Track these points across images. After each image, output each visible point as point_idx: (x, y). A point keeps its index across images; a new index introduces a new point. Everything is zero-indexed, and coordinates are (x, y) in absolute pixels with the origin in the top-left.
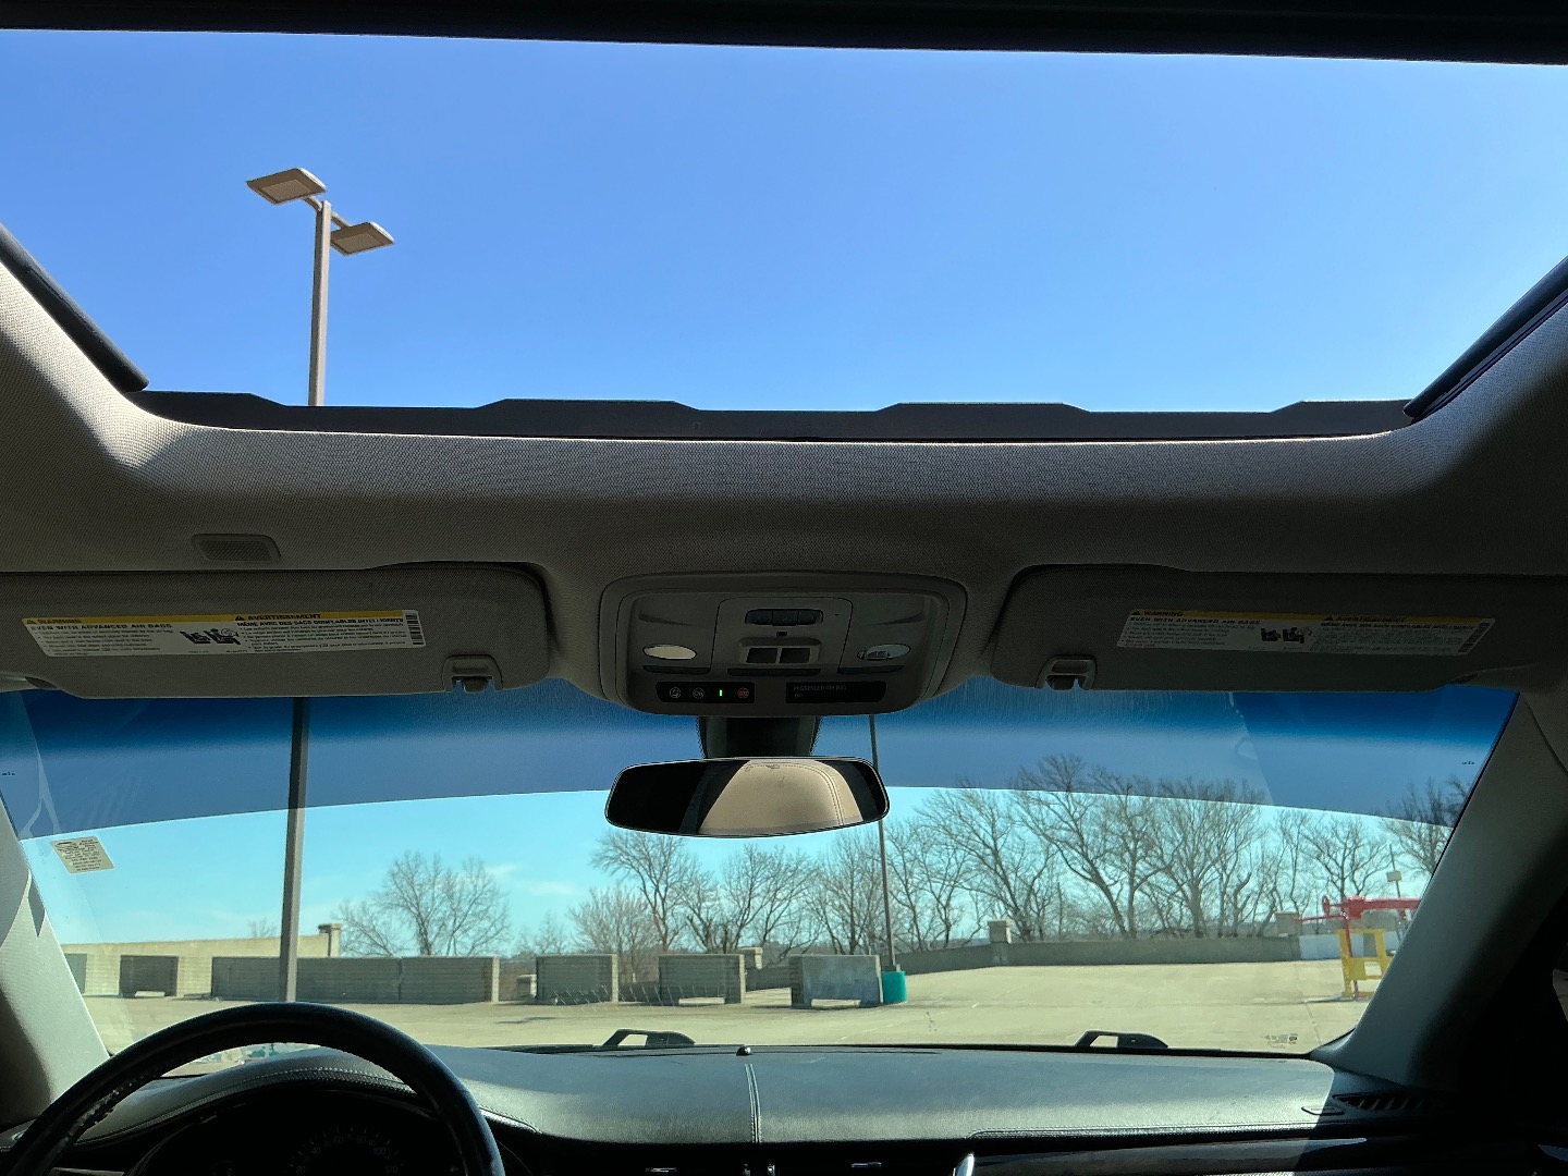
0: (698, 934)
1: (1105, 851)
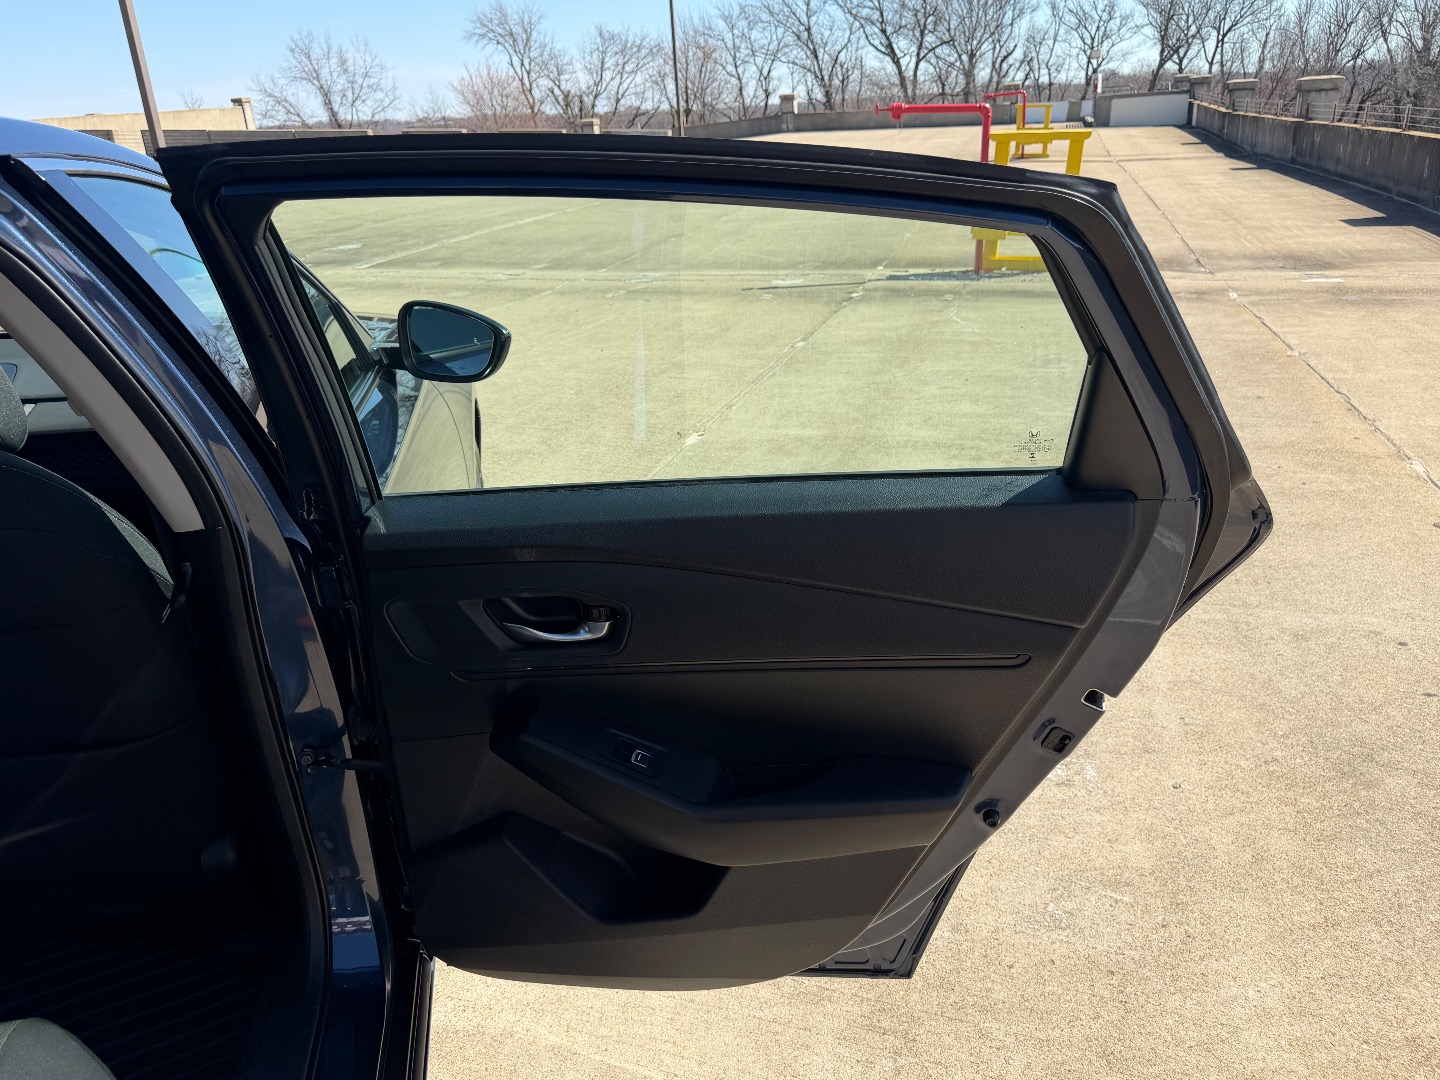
0: (560, 105)
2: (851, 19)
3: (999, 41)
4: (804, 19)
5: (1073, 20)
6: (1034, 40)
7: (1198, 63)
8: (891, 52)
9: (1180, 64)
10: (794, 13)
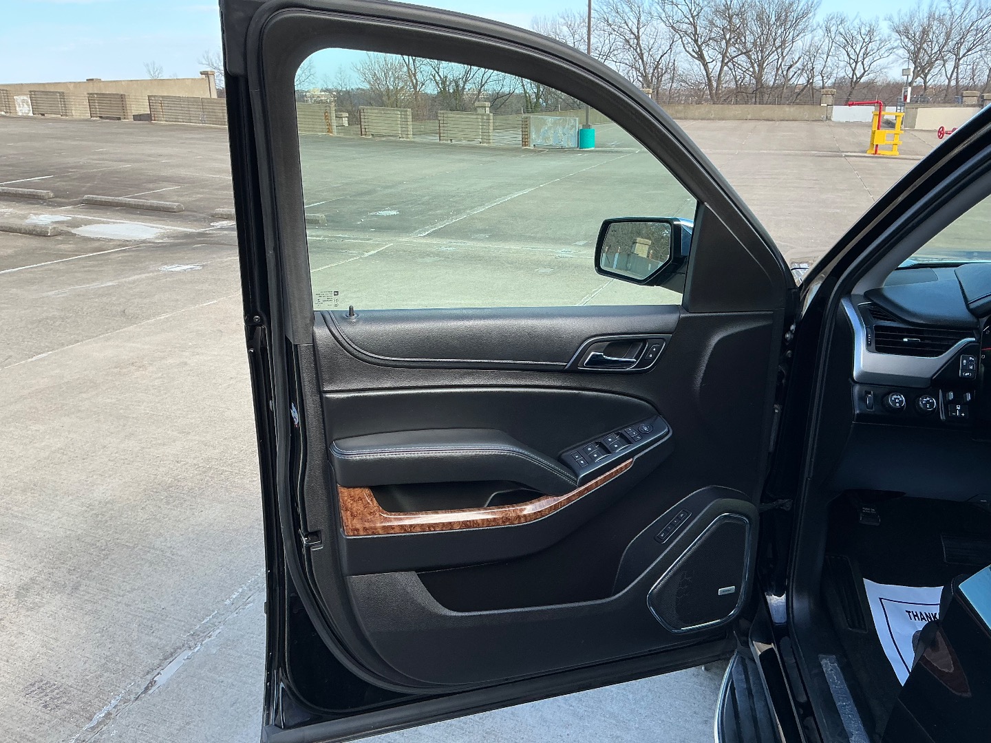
0: (439, 87)
1: (710, 39)
2: (672, 30)
3: (782, 53)
4: (635, 30)
5: (842, 39)
6: (812, 54)
7: (938, 77)
8: (701, 57)
9: (925, 79)
10: (627, 25)
